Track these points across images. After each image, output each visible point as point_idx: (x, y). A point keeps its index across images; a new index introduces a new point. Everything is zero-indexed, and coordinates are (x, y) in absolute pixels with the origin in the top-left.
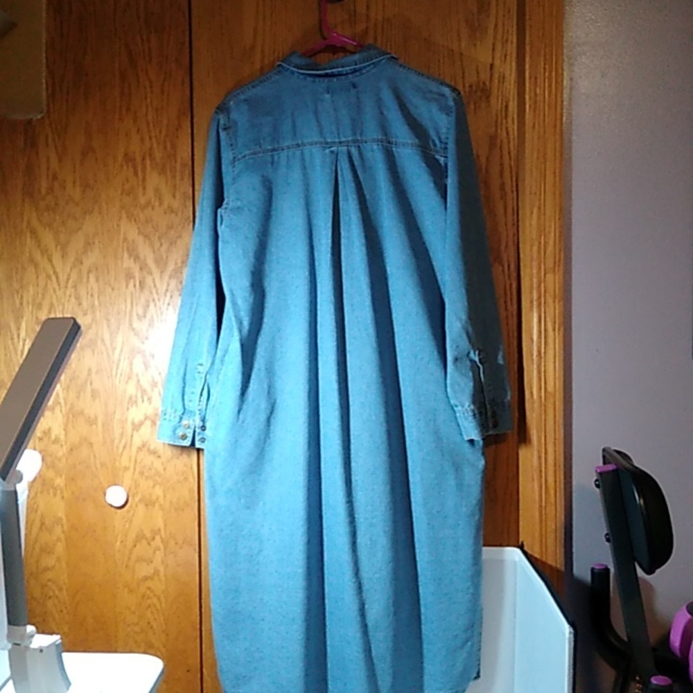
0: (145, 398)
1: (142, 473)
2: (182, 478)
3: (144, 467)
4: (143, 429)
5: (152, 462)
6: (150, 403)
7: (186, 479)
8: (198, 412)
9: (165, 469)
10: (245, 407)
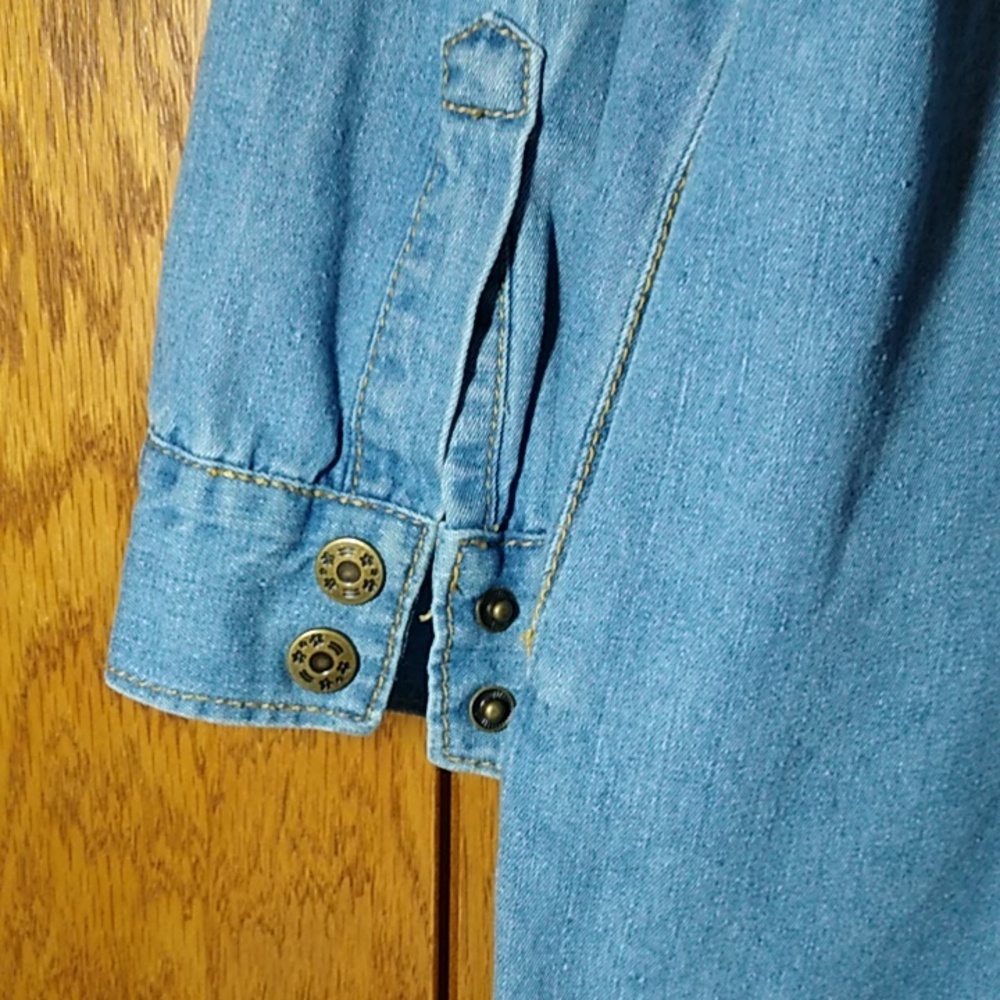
0: (75, 310)
1: (64, 813)
2: (328, 870)
3: (80, 771)
4: (64, 520)
5: (132, 746)
6: (108, 342)
7: (357, 877)
8: (449, 473)
9: (215, 801)
10: (898, 451)
